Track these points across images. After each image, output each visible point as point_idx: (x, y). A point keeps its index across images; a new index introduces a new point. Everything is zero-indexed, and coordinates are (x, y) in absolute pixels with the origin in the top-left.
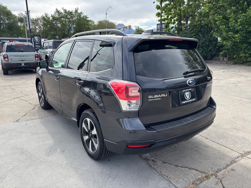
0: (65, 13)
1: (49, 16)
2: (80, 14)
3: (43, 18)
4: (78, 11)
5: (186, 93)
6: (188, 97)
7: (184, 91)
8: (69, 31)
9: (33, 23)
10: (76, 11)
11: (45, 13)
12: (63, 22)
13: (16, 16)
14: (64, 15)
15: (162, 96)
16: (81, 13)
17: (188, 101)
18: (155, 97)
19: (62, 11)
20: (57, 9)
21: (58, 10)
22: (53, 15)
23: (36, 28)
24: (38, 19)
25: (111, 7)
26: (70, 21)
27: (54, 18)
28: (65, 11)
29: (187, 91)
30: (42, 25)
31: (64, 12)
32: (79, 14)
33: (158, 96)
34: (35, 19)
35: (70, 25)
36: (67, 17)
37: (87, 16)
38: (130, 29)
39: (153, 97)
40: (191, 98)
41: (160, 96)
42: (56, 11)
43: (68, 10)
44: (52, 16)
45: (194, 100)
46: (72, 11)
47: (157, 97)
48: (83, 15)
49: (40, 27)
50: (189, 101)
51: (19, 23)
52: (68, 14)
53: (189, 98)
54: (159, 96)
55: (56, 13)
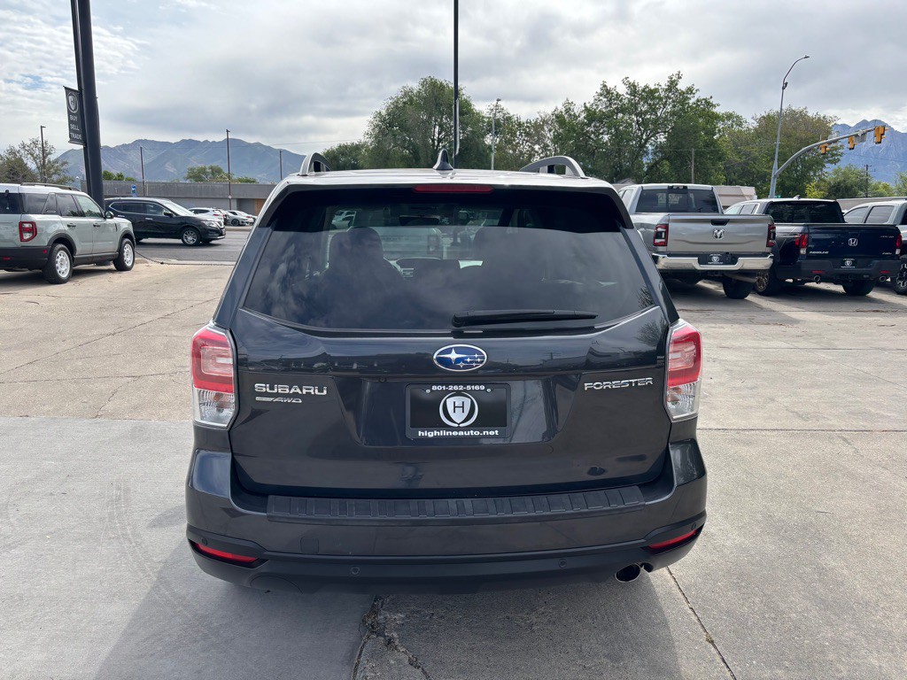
0: (630, 95)
1: (578, 109)
2: (683, 97)
3: (557, 117)
4: (677, 84)
5: (452, 401)
6: (459, 416)
8: (637, 157)
9: (528, 134)
10: (672, 84)
11: (564, 101)
12: (619, 126)
13: (483, 117)
14: (626, 101)
15: (304, 393)
16: (690, 90)
18: (280, 391)
19: (622, 90)
20: (605, 86)
21: (610, 85)
22: (588, 105)
23: (533, 149)
24: (545, 122)
25: (806, 57)
26: (645, 123)
27: (592, 115)
28: (633, 88)
29: (458, 393)
30: (552, 141)
31: (627, 93)
32: (682, 93)
33: (290, 390)
34: (536, 123)
35: (642, 135)
36: (636, 109)
37: (711, 101)
38: (880, 142)
39: (272, 388)
41: (298, 391)
42: (599, 91)
43: (641, 85)
44: (587, 109)
45: (492, 433)
46: (657, 87)
47: (288, 391)
48: (697, 96)
49: (545, 147)
51: (488, 136)
52: (641, 99)
54: (293, 391)
55: (601, 98)
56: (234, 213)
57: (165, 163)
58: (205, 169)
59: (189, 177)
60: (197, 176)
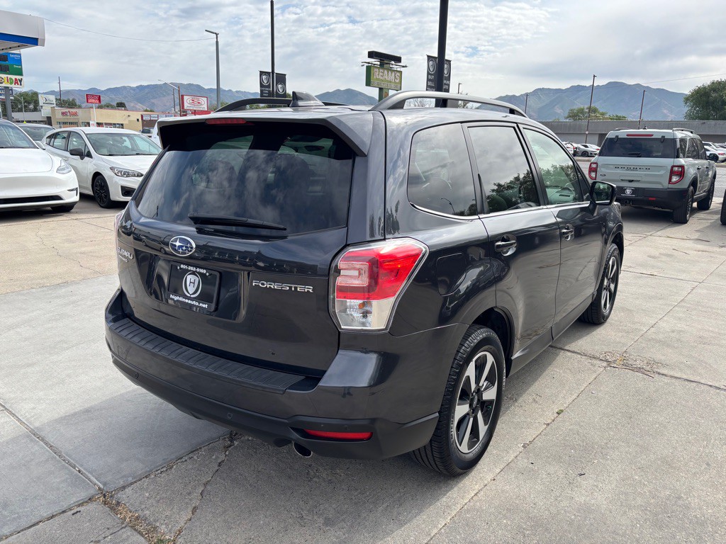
5: (190, 278)
6: (191, 289)
7: (182, 266)
17: (187, 301)
29: (194, 273)
40: (199, 299)
45: (204, 306)
50: (190, 302)
53: (193, 294)
56: (586, 146)
57: (554, 106)
58: (583, 109)
59: (569, 117)
60: (574, 115)
